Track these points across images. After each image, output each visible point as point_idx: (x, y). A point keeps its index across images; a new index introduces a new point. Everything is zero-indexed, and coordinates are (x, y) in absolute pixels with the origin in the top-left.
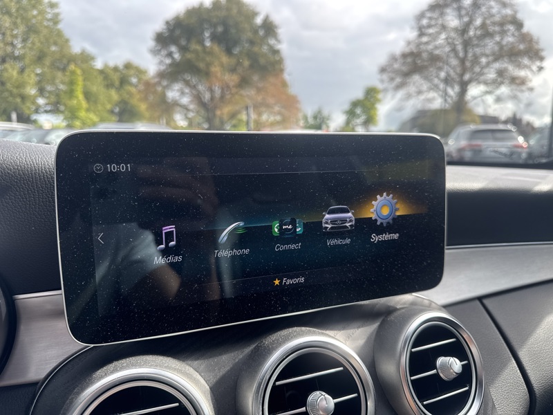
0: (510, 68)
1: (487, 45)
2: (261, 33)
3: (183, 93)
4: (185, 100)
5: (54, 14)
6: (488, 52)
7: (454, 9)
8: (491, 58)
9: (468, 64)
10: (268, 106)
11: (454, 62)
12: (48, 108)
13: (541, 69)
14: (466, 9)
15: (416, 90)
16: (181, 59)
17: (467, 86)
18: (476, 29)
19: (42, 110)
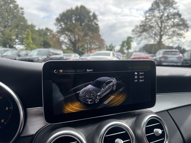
0: (177, 30)
1: (169, 22)
2: (92, 18)
3: (65, 38)
4: (66, 41)
5: (22, 11)
6: (169, 25)
7: (157, 10)
8: (170, 27)
9: (162, 29)
10: (94, 43)
11: (158, 28)
12: (19, 43)
13: (187, 30)
14: (161, 10)
15: (145, 37)
16: (65, 27)
17: (162, 36)
18: (165, 17)
19: (17, 44)
